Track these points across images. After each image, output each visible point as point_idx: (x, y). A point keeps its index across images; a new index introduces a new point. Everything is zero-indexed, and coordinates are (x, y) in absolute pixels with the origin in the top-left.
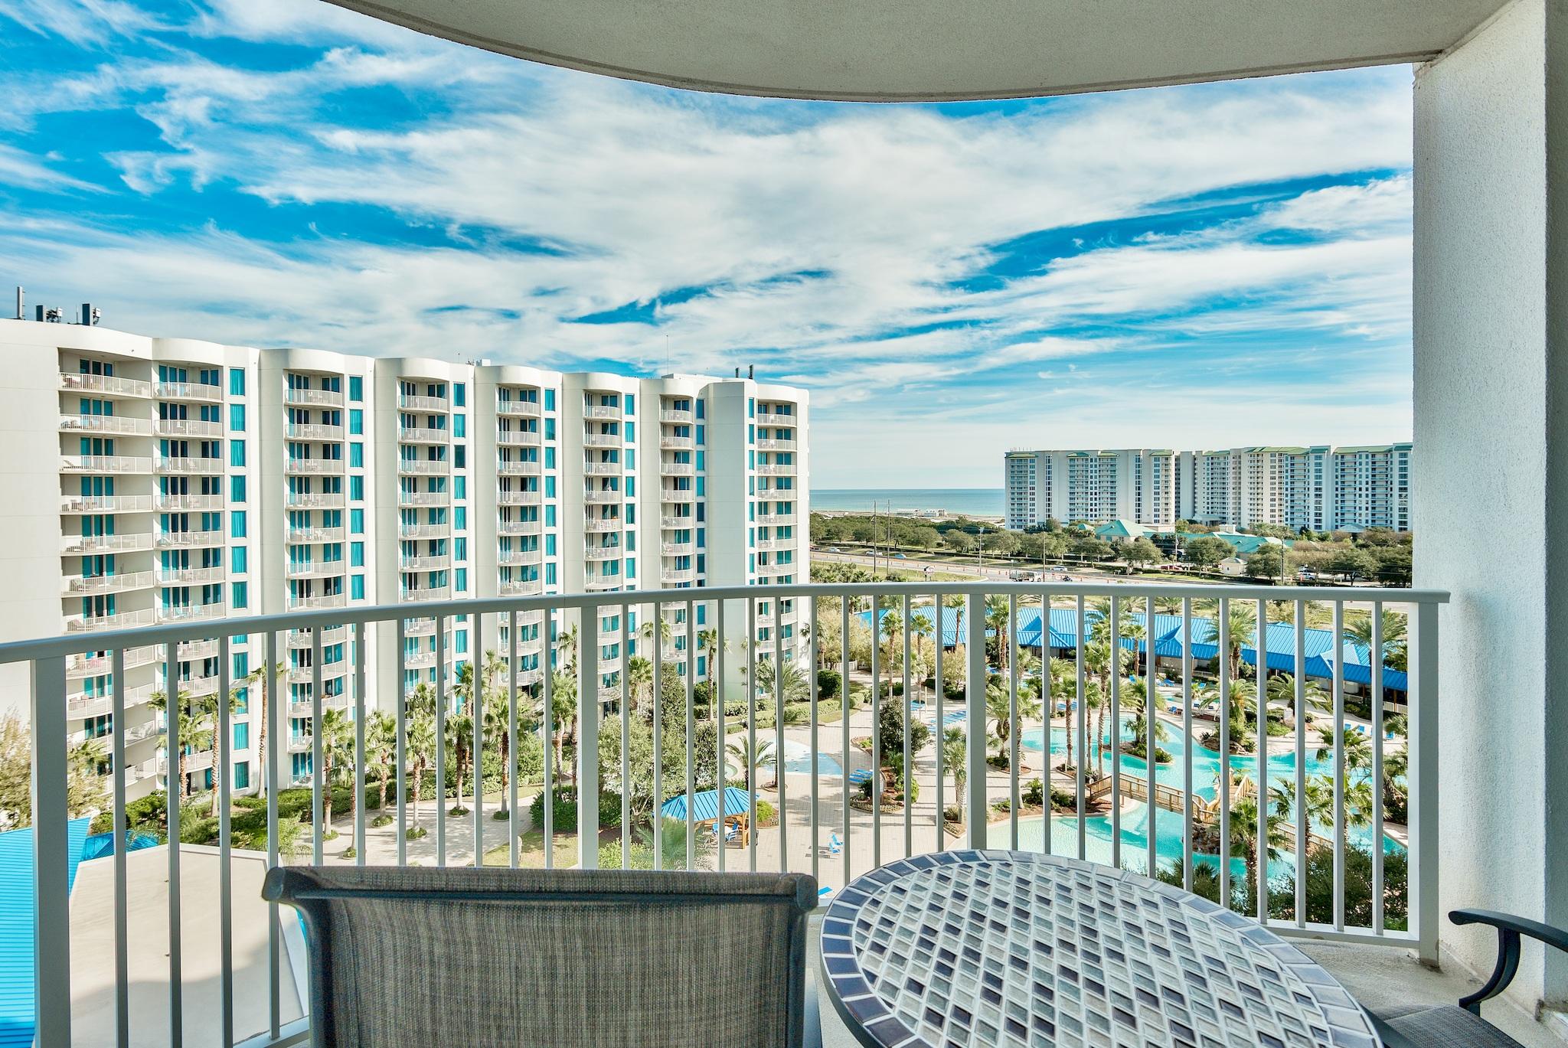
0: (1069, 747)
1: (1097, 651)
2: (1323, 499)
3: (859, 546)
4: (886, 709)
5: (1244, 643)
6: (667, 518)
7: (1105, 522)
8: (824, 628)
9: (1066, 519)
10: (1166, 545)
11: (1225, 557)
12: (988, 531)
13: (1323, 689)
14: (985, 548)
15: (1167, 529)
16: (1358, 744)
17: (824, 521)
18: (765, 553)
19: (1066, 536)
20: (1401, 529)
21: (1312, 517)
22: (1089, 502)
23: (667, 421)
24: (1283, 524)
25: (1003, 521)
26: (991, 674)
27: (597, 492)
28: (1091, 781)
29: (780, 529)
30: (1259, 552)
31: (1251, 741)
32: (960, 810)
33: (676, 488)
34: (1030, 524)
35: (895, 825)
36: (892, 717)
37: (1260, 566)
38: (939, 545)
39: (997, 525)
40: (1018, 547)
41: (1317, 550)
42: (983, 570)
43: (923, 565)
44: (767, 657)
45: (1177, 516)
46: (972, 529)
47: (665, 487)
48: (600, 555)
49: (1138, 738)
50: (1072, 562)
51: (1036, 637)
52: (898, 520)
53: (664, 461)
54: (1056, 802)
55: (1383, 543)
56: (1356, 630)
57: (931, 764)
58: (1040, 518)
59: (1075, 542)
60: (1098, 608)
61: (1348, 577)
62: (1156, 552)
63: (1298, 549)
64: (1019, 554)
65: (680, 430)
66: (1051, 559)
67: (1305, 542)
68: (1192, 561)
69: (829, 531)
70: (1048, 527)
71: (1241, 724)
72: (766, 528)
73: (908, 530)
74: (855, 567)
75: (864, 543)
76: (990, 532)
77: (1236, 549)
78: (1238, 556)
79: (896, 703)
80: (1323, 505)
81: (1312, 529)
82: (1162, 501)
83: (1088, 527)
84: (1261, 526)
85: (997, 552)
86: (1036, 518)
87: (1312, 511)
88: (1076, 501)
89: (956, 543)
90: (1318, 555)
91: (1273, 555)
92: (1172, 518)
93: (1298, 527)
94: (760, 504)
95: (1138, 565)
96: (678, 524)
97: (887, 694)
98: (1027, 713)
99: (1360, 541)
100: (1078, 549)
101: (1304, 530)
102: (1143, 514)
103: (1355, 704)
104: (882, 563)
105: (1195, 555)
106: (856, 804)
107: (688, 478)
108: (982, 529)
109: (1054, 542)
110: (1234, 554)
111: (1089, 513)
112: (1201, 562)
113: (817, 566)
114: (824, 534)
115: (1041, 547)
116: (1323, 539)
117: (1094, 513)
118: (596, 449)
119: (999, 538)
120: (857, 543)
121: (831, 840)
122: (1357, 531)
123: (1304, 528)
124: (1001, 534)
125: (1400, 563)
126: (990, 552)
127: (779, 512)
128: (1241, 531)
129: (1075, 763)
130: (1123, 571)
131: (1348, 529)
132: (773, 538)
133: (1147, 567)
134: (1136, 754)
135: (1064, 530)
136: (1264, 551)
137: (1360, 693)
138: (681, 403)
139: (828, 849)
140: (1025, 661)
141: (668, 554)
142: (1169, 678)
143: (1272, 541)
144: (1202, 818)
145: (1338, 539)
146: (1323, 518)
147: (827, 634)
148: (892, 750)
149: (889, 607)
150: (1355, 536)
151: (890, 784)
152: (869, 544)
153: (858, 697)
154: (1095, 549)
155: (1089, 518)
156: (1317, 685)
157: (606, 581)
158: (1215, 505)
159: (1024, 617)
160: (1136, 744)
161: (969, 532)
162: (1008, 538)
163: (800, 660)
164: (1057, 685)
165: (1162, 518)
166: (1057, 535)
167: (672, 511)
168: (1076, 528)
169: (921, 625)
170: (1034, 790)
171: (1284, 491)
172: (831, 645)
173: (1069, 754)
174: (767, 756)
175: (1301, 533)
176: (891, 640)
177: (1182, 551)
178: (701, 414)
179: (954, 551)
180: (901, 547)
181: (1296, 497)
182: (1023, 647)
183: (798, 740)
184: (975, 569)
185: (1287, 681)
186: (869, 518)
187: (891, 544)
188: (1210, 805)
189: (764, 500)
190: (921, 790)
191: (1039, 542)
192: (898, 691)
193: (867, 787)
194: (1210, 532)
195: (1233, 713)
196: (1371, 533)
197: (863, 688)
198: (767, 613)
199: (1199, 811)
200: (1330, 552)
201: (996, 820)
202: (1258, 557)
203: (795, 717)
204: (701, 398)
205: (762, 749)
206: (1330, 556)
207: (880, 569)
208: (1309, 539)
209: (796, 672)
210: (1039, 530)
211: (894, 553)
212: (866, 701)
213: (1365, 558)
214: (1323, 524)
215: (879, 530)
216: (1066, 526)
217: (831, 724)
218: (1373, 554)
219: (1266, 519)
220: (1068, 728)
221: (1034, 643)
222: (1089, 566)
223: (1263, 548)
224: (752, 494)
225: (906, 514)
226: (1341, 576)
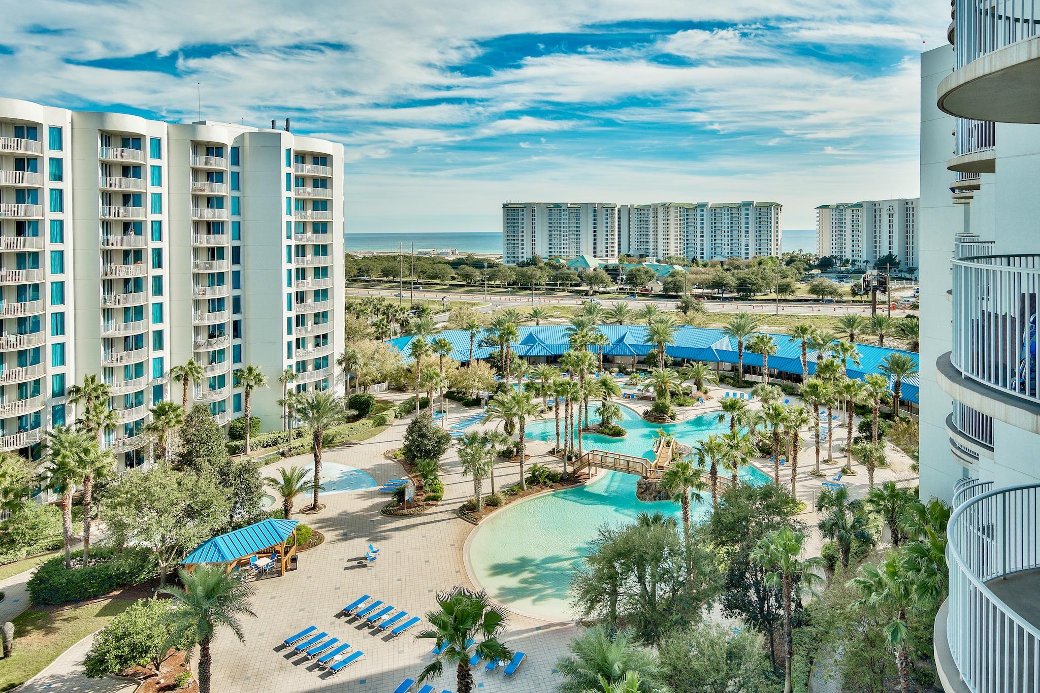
0: (558, 434)
1: (577, 357)
2: (705, 238)
3: (386, 282)
4: (415, 423)
5: (668, 342)
6: (199, 261)
7: (573, 257)
8: (359, 356)
9: (546, 255)
10: (613, 272)
11: (650, 280)
12: (491, 266)
13: (714, 370)
14: (489, 280)
15: (613, 261)
16: (742, 408)
17: (355, 261)
18: (302, 292)
19: (547, 268)
20: (746, 258)
21: (699, 251)
22: (562, 242)
23: (198, 166)
24: (682, 256)
25: (501, 257)
26: (498, 382)
27: (116, 236)
28: (574, 459)
29: (316, 270)
30: (670, 276)
31: (674, 412)
32: (478, 501)
33: (209, 233)
34: (521, 260)
35: (424, 524)
36: (420, 429)
37: (671, 286)
38: (453, 278)
39: (497, 261)
40: (514, 277)
41: (703, 273)
42: (488, 297)
43: (441, 295)
44: (304, 389)
45: (619, 252)
46: (478, 265)
47: (196, 231)
48: (120, 302)
49: (603, 420)
50: (551, 289)
51: (530, 349)
52: (419, 259)
53: (196, 205)
54: (550, 480)
55: (737, 267)
56: (730, 327)
57: (454, 464)
58: (528, 255)
59: (554, 273)
60: (574, 323)
61: (720, 291)
62: (608, 278)
63: (693, 273)
64: (515, 283)
65: (213, 176)
66: (537, 286)
67: (695, 268)
68: (630, 284)
69: (360, 269)
70: (534, 262)
71: (668, 400)
72: (303, 269)
73: (427, 267)
74: (384, 300)
75: (391, 278)
76: (492, 267)
77: (657, 275)
78: (657, 280)
79: (423, 416)
80: (705, 243)
81: (698, 259)
82: (610, 241)
83: (562, 261)
84: (670, 257)
85: (498, 282)
86: (525, 255)
87: (699, 247)
88: (553, 241)
89: (466, 276)
90: (704, 277)
91: (678, 278)
92: (616, 253)
93: (691, 258)
94: (297, 247)
95: (596, 288)
96: (211, 267)
97: (415, 409)
98: (529, 413)
99: (725, 267)
100: (556, 278)
101: (694, 260)
102: (598, 250)
103: (730, 378)
104: (406, 294)
105: (632, 280)
106: (390, 511)
107: (223, 223)
108: (486, 265)
109: (539, 273)
110: (655, 278)
111: (562, 250)
112: (636, 284)
113: (350, 301)
114: (356, 272)
115: (530, 277)
116: (705, 266)
117: (565, 250)
118: (116, 192)
119: (500, 271)
120: (385, 279)
121: (368, 550)
122: (723, 260)
123: (694, 259)
124: (500, 268)
125: (748, 280)
126: (493, 283)
127: (316, 254)
128: (658, 261)
129: (562, 446)
130: (586, 293)
131: (718, 259)
132: (310, 278)
133: (602, 289)
134: (602, 433)
135: (545, 264)
136: (673, 275)
137: (732, 370)
138: (214, 150)
139: (365, 558)
140: (523, 369)
141: (201, 297)
142: (621, 371)
143: (678, 268)
144: (649, 475)
145: (713, 266)
146: (704, 251)
147: (361, 361)
148: (421, 458)
149: (415, 334)
150: (722, 263)
151: (420, 488)
152: (396, 279)
153: (390, 414)
154: (567, 277)
155: (562, 254)
156: (710, 368)
157: (127, 328)
158: (642, 243)
159: (522, 333)
160: (602, 424)
161: (476, 267)
162: (506, 271)
163: (336, 389)
164: (549, 387)
165: (610, 253)
166: (540, 268)
167: (204, 256)
168: (554, 262)
169: (443, 347)
170: (533, 474)
171: (682, 233)
172: (365, 371)
173: (558, 440)
174: (306, 483)
175: (693, 262)
176: (418, 362)
177: (624, 277)
178: (236, 161)
179: (464, 283)
180: (422, 281)
181: (689, 237)
182: (521, 358)
183: (335, 461)
184: (481, 297)
185: (693, 366)
186: (394, 257)
187: (415, 279)
188: (653, 464)
189: (301, 243)
190: (446, 488)
191: (528, 274)
192: (425, 404)
193: (400, 494)
194: (640, 263)
195: (661, 393)
196: (730, 261)
197: (395, 405)
198: (304, 347)
199: (646, 470)
200: (710, 274)
201: (506, 504)
202: (670, 279)
203: (332, 439)
204: (236, 145)
205: (302, 476)
206: (710, 277)
207: (405, 301)
208: (698, 266)
209: (333, 401)
210: (528, 264)
211: (416, 286)
212: (396, 417)
213: (730, 279)
214: (705, 256)
215: (404, 267)
216: (546, 261)
217: (365, 442)
218: (733, 275)
219: (672, 253)
220: (557, 419)
221: (529, 354)
222: (564, 290)
223: (673, 273)
224: (289, 237)
225: (426, 253)
226: (716, 290)
